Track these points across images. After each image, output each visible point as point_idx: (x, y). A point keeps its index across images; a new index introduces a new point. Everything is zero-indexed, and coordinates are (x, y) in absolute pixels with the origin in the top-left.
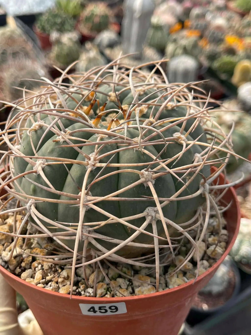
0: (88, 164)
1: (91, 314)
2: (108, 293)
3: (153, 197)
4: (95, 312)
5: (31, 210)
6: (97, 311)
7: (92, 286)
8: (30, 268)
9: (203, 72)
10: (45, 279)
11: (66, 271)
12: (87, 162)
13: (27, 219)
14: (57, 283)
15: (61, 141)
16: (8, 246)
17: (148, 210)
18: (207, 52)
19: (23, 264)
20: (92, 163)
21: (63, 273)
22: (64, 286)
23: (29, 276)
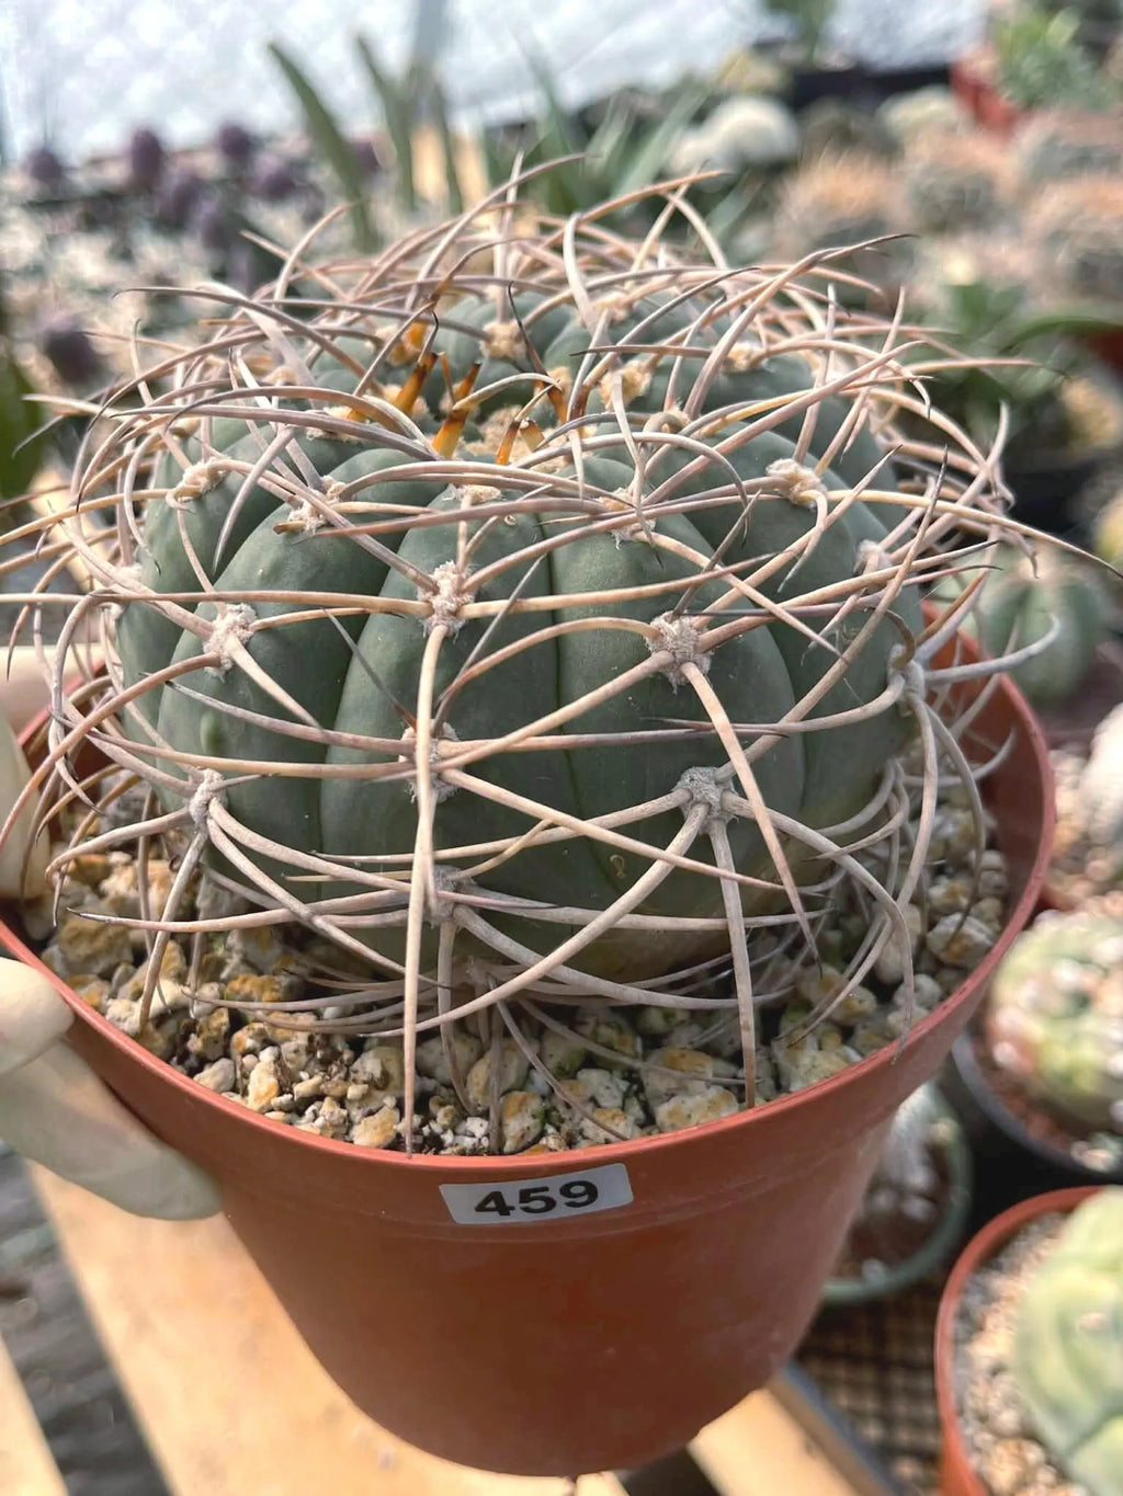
0: (432, 611)
1: (492, 1219)
2: (551, 1130)
3: (711, 721)
4: (504, 1210)
5: (209, 821)
6: (512, 1208)
7: (480, 1109)
8: (227, 1055)
10: (291, 1092)
11: (376, 1056)
12: (427, 601)
13: (194, 860)
14: (342, 1101)
15: (307, 528)
16: (128, 977)
17: (692, 780)
19: (195, 1044)
20: (449, 604)
21: (362, 1063)
22: (371, 1113)
23: (222, 1088)
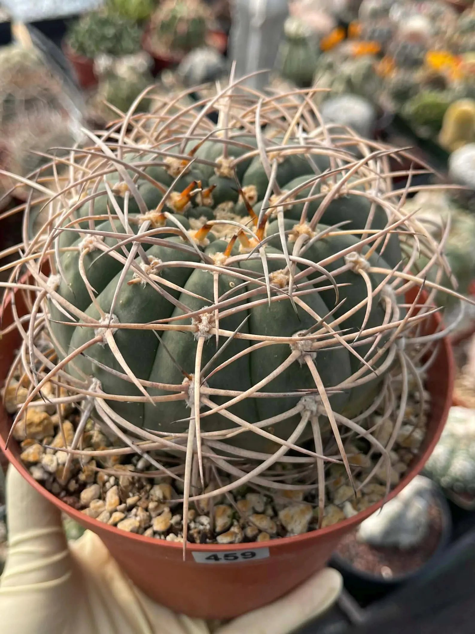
0: (198, 330)
1: (212, 562)
2: (236, 523)
4: (216, 558)
5: (95, 401)
6: (221, 559)
7: (206, 511)
8: (95, 482)
9: (385, 124)
10: (125, 503)
11: (160, 488)
12: (196, 325)
13: (88, 415)
14: (146, 509)
15: (142, 282)
16: (49, 443)
17: (305, 400)
18: (391, 86)
19: (82, 477)
20: (206, 328)
21: (155, 491)
22: (159, 514)
23: (94, 498)
